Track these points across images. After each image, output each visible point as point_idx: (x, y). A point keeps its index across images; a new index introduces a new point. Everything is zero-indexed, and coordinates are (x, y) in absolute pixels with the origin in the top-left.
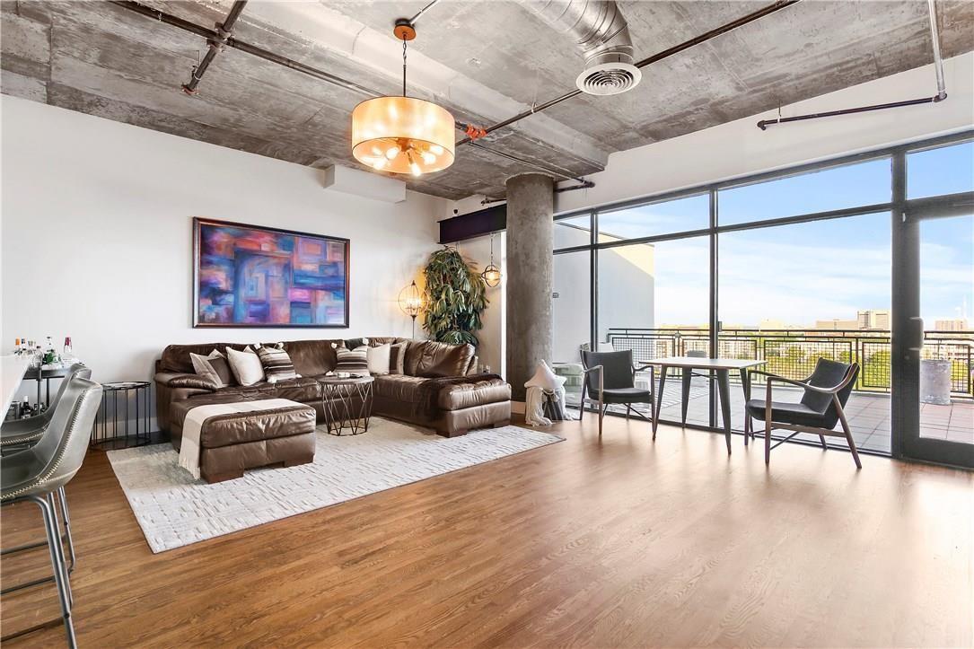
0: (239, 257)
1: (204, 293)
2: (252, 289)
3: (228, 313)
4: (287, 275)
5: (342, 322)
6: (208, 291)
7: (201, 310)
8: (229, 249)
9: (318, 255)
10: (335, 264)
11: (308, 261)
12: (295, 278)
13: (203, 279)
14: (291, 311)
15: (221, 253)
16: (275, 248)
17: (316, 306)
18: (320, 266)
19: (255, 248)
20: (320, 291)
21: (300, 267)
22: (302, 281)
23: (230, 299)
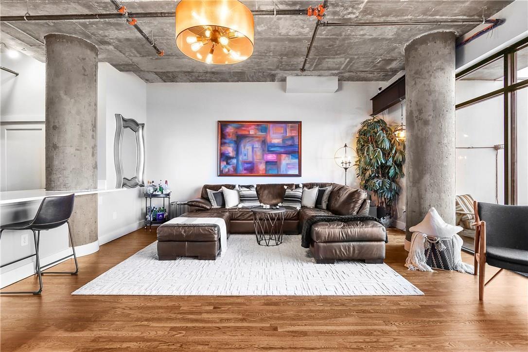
0: (239, 139)
1: (222, 159)
2: (245, 156)
3: (233, 169)
4: (264, 146)
5: (297, 172)
6: (223, 157)
7: (221, 168)
8: (234, 135)
9: (281, 133)
10: (292, 138)
11: (275, 138)
12: (267, 148)
13: (222, 152)
14: (266, 167)
15: (230, 137)
16: (257, 132)
17: (280, 164)
18: (283, 140)
19: (247, 133)
20: (283, 155)
21: (271, 141)
22: (272, 149)
23: (234, 161)
